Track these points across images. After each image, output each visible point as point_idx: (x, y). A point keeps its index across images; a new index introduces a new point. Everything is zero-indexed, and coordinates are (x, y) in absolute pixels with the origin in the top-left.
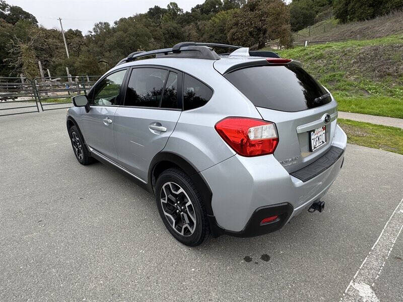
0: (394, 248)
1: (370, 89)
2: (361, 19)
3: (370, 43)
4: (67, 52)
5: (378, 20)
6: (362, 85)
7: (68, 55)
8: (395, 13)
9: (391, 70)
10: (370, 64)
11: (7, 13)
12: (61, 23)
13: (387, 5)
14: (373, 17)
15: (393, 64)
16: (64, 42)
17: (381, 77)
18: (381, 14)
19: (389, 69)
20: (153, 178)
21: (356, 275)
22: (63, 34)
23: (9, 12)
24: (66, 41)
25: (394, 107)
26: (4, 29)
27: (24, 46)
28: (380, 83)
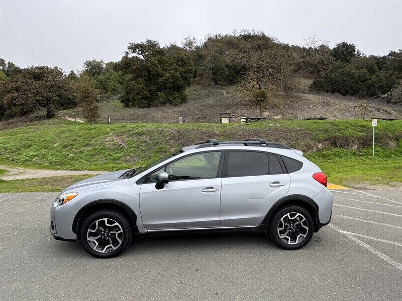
13: (155, 101)
18: (153, 106)
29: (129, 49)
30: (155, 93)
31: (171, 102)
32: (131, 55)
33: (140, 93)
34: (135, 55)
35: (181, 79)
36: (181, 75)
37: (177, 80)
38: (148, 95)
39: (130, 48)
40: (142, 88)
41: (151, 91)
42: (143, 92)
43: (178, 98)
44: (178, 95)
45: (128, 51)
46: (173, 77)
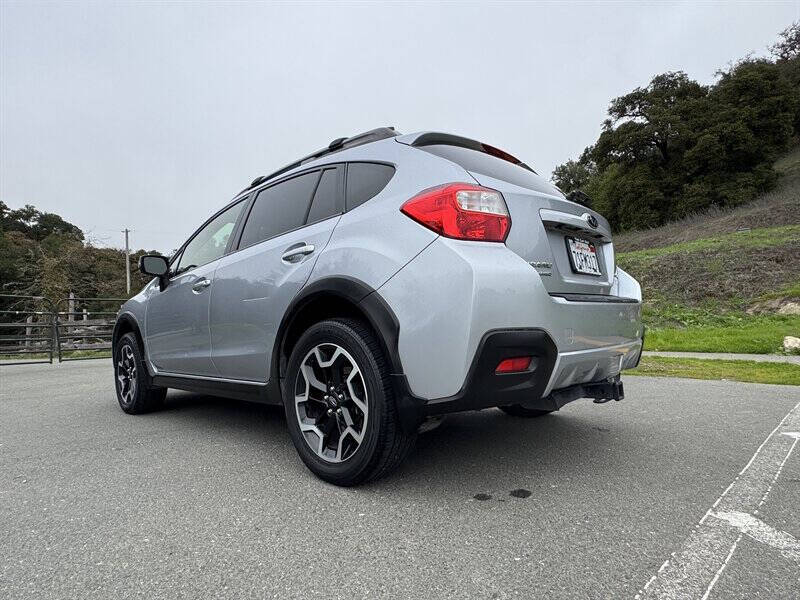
0: (782, 472)
1: (684, 319)
2: (643, 227)
3: (665, 252)
4: (128, 284)
5: (669, 227)
6: (668, 314)
7: (128, 290)
8: (695, 217)
9: (711, 288)
10: (673, 281)
11: (31, 224)
12: (127, 237)
13: (679, 206)
14: (661, 223)
15: (712, 278)
16: (125, 268)
17: (698, 299)
18: (673, 219)
19: (707, 286)
20: (283, 358)
21: (717, 503)
22: (128, 258)
23: (36, 223)
24: (131, 266)
25: (732, 338)
26: (18, 247)
27: (51, 262)
28: (699, 309)
29: (611, 113)
30: (677, 189)
31: (722, 203)
32: (617, 125)
33: (640, 196)
34: (625, 120)
35: (750, 136)
36: (749, 126)
37: (737, 142)
38: (661, 196)
39: (611, 111)
40: (644, 185)
41: (666, 188)
42: (645, 193)
43: (745, 187)
44: (748, 177)
45: (609, 117)
46: (722, 139)
